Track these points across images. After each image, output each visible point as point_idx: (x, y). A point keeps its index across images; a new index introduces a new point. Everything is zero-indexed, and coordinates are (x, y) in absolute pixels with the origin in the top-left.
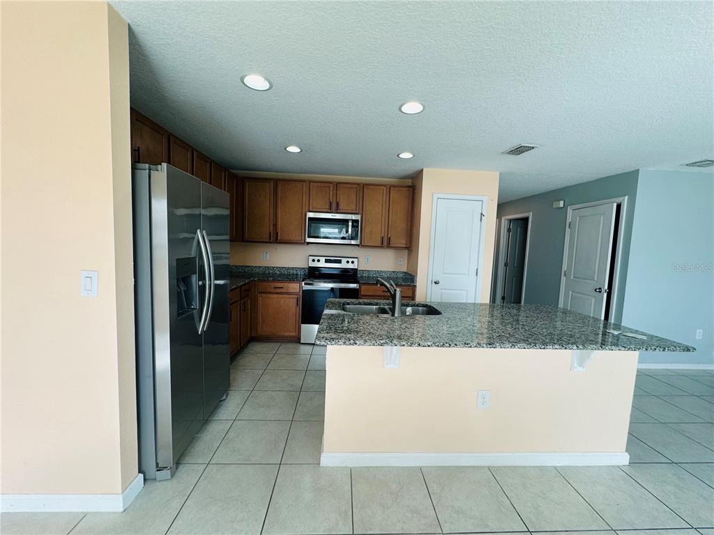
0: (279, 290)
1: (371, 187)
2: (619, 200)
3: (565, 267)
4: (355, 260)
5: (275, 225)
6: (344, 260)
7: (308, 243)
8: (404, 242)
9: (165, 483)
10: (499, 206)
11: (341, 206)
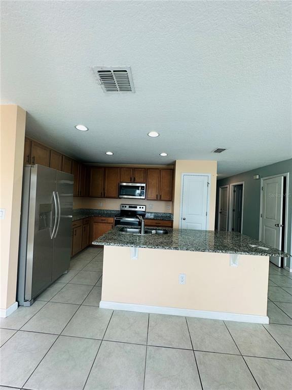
0: (104, 221)
1: (151, 170)
2: (285, 175)
3: (261, 212)
4: (144, 207)
5: (104, 189)
6: (138, 207)
7: (121, 198)
8: (169, 197)
9: (27, 308)
10: (218, 181)
11: (136, 179)
